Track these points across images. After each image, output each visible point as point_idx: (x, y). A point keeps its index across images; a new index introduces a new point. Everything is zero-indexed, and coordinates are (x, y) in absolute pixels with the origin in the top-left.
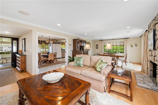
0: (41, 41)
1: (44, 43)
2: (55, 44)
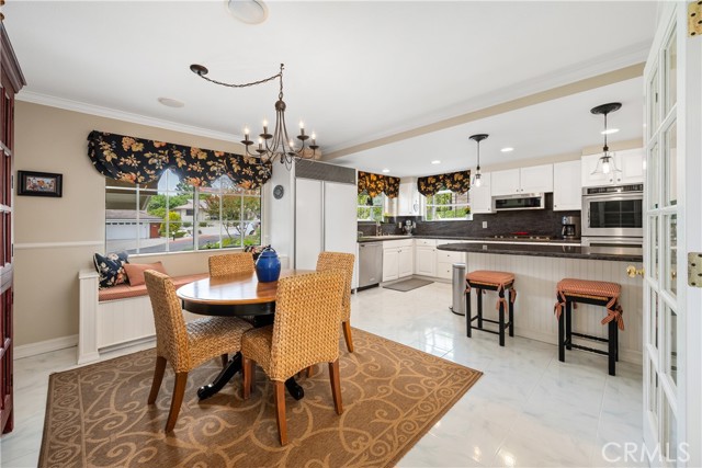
0: (203, 156)
1: (229, 168)
2: (315, 184)
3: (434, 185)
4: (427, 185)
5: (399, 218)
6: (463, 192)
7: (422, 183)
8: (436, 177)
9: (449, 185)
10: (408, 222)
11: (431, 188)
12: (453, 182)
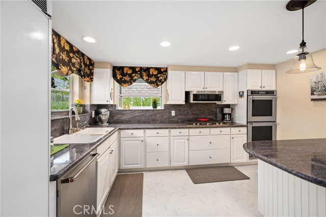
3: (130, 75)
4: (123, 74)
5: (92, 106)
6: (158, 85)
7: (118, 72)
8: (133, 69)
9: (145, 78)
10: (103, 111)
11: (127, 78)
12: (149, 76)
